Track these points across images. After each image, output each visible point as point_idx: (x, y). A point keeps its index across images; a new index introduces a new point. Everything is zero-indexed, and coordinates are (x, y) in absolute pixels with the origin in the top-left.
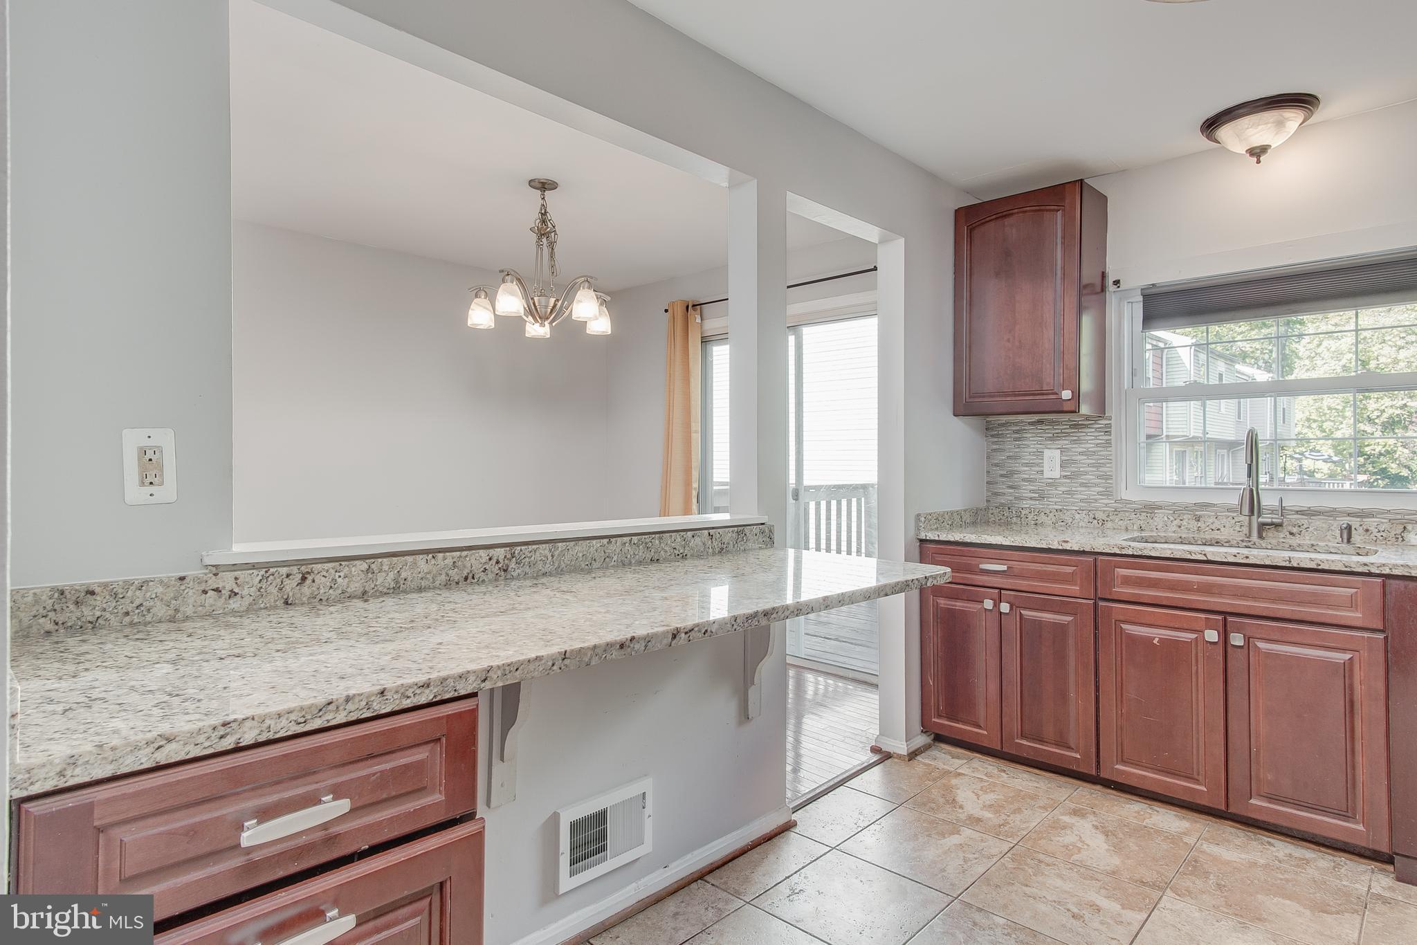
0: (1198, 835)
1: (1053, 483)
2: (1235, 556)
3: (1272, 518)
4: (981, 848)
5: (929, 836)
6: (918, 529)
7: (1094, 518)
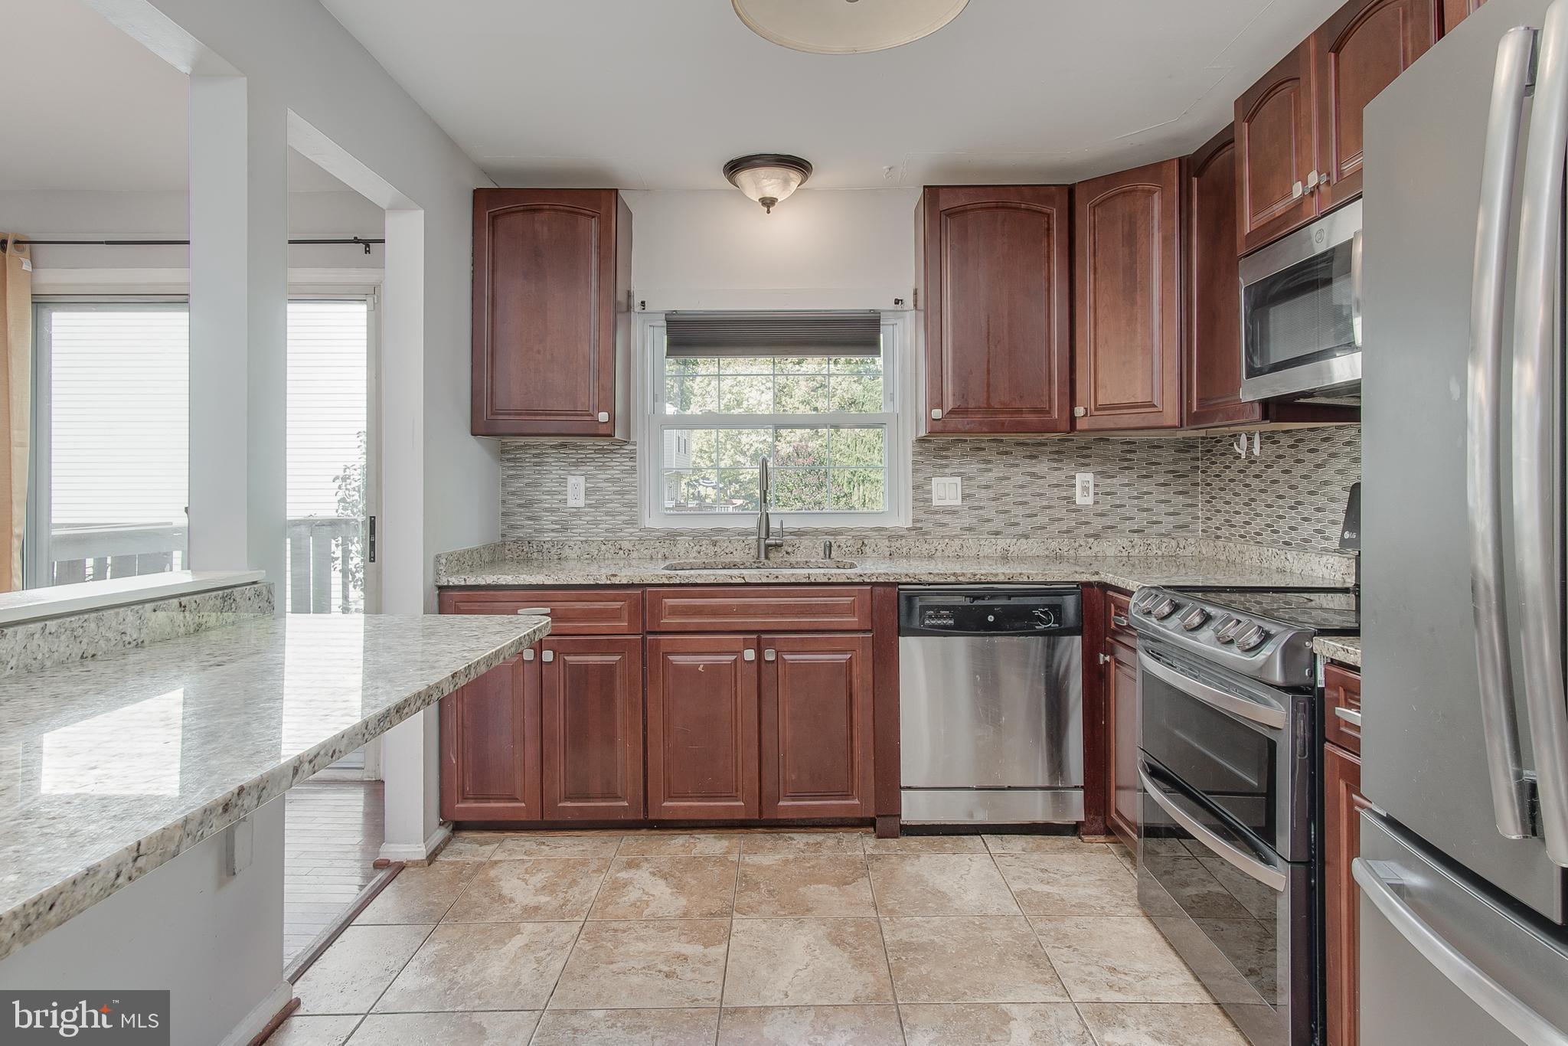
0: (737, 851)
1: (577, 513)
2: (768, 577)
3: (776, 540)
4: (550, 940)
5: (487, 948)
6: (438, 573)
7: (620, 549)
